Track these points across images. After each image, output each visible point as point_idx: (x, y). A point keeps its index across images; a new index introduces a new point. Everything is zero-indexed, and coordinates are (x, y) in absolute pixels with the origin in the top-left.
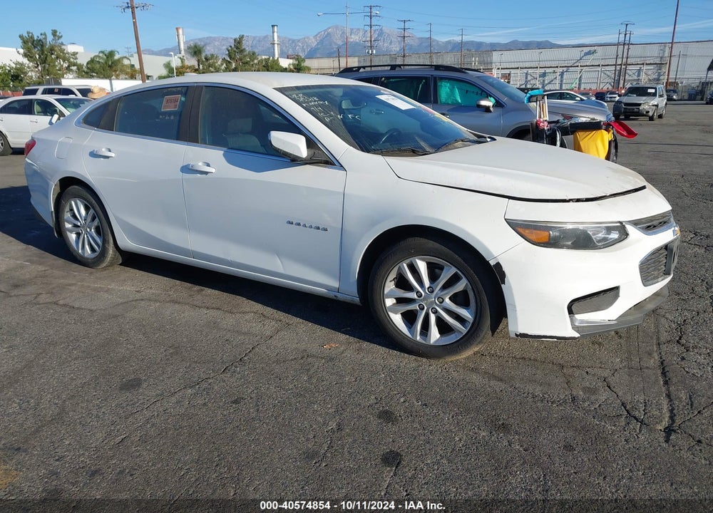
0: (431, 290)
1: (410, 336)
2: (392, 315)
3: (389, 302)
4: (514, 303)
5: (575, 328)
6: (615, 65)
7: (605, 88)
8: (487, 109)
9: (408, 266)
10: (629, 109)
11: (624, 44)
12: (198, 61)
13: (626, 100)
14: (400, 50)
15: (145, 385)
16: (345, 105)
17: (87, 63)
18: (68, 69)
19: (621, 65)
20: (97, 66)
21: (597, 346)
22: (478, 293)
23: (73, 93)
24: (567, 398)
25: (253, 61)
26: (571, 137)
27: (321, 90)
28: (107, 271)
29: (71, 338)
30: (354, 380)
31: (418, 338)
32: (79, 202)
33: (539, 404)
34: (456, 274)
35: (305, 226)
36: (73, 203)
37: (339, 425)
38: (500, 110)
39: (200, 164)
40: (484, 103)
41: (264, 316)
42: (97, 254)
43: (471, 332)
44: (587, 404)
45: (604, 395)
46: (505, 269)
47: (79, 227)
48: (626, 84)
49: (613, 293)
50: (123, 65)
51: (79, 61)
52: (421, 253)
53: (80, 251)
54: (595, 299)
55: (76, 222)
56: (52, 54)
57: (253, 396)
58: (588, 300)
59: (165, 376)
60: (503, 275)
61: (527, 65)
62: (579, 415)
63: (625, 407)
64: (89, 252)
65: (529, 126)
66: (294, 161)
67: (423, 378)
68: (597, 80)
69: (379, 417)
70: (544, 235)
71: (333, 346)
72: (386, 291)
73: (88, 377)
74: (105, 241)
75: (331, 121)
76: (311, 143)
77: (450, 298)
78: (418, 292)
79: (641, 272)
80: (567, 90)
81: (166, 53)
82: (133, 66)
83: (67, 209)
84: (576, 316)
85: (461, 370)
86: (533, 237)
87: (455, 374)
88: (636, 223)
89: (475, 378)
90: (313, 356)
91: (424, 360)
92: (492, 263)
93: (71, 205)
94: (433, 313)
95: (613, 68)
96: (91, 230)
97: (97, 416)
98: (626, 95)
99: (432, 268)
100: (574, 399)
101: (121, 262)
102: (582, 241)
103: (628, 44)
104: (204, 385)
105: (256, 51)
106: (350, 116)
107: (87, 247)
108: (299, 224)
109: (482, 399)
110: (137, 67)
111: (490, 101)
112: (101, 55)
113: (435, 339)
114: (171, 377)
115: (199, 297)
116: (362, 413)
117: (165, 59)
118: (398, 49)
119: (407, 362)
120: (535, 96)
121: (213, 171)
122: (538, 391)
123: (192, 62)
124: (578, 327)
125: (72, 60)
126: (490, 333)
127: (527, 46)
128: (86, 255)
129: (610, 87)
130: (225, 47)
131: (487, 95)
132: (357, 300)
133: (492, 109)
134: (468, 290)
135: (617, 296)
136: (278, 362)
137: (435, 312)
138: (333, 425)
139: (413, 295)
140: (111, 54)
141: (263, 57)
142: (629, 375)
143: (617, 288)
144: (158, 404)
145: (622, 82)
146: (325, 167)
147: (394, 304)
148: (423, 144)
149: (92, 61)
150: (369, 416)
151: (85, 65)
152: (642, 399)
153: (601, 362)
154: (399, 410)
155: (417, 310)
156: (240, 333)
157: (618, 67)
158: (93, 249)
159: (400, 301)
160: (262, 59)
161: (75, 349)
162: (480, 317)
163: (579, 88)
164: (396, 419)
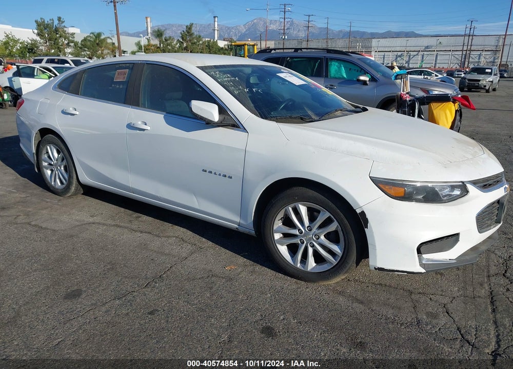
0: (310, 229)
1: (292, 263)
2: (279, 247)
3: (277, 236)
4: (375, 243)
5: (422, 265)
6: (462, 51)
7: (454, 67)
8: (364, 83)
9: (293, 209)
10: (471, 84)
11: (469, 36)
12: (160, 41)
13: (469, 77)
14: (305, 36)
15: (83, 296)
16: (252, 80)
17: (82, 41)
18: (68, 45)
19: (466, 51)
20: (89, 43)
21: (439, 276)
22: (347, 233)
23: (68, 63)
24: (413, 321)
25: (199, 42)
26: (427, 106)
27: (234, 69)
28: (72, 199)
29: (35, 253)
30: (246, 298)
31: (299, 265)
32: (52, 147)
33: (391, 326)
34: (329, 218)
35: (215, 174)
36: (48, 147)
37: (230, 337)
38: (374, 84)
39: (140, 123)
40: (362, 78)
41: (183, 240)
42: (64, 186)
43: (340, 264)
44: (429, 327)
45: (443, 320)
46: (368, 216)
47: (52, 165)
48: (469, 64)
49: (454, 238)
50: (107, 43)
51: (76, 40)
52: (303, 200)
53: (53, 183)
54: (440, 242)
55: (50, 162)
56: (57, 34)
57: (166, 308)
58: (434, 243)
59: (101, 288)
60: (366, 221)
61: (398, 49)
62: (422, 337)
63: (460, 332)
64: (59, 184)
65: (395, 96)
66: (209, 124)
67: (301, 299)
68: (449, 61)
69: (262, 332)
70: (400, 192)
71: (233, 268)
72: (275, 228)
73: (42, 286)
74: (70, 177)
75: (239, 93)
76: (223, 110)
77: (325, 236)
78: (299, 230)
79: (477, 222)
80: (426, 68)
81: (137, 35)
82: (114, 44)
83: (44, 152)
84: (424, 256)
85: (331, 293)
86: (392, 192)
87: (326, 296)
88: (474, 183)
89: (341, 300)
90: (217, 276)
91: (303, 283)
92: (358, 211)
93: (47, 149)
94: (311, 247)
95: (461, 53)
96: (61, 168)
97: (43, 321)
98: (469, 73)
99: (311, 212)
100: (419, 322)
101: (82, 192)
102: (431, 196)
103: (472, 36)
104: (130, 297)
105: (202, 35)
106: (254, 90)
107: (58, 181)
108: (211, 172)
109: (345, 319)
110: (116, 45)
111: (368, 77)
112: (92, 35)
113: (312, 267)
114: (105, 289)
115: (136, 222)
116: (249, 328)
117: (136, 40)
118: (304, 35)
119: (289, 283)
120: (400, 75)
121: (149, 128)
122: (390, 313)
123: (156, 42)
124: (424, 264)
125: (71, 38)
126: (355, 265)
127: (398, 35)
128: (56, 187)
129: (458, 67)
130: (179, 32)
131: (365, 73)
132: (253, 232)
133: (368, 82)
134: (338, 230)
135: (457, 240)
136: (188, 279)
137: (313, 246)
138: (225, 337)
139: (296, 232)
140: (99, 35)
141: (207, 39)
142: (464, 303)
143: (458, 235)
144: (91, 312)
145: (466, 63)
146: (233, 129)
147: (281, 238)
148: (310, 113)
149: (85, 40)
150: (254, 331)
151: (80, 42)
152: (473, 323)
153: (442, 290)
154: (279, 327)
155: (298, 244)
156: (163, 254)
157: (464, 52)
158: (62, 183)
159: (286, 235)
160: (205, 41)
161: (35, 262)
162: (348, 252)
163: (435, 67)
164: (276, 335)
